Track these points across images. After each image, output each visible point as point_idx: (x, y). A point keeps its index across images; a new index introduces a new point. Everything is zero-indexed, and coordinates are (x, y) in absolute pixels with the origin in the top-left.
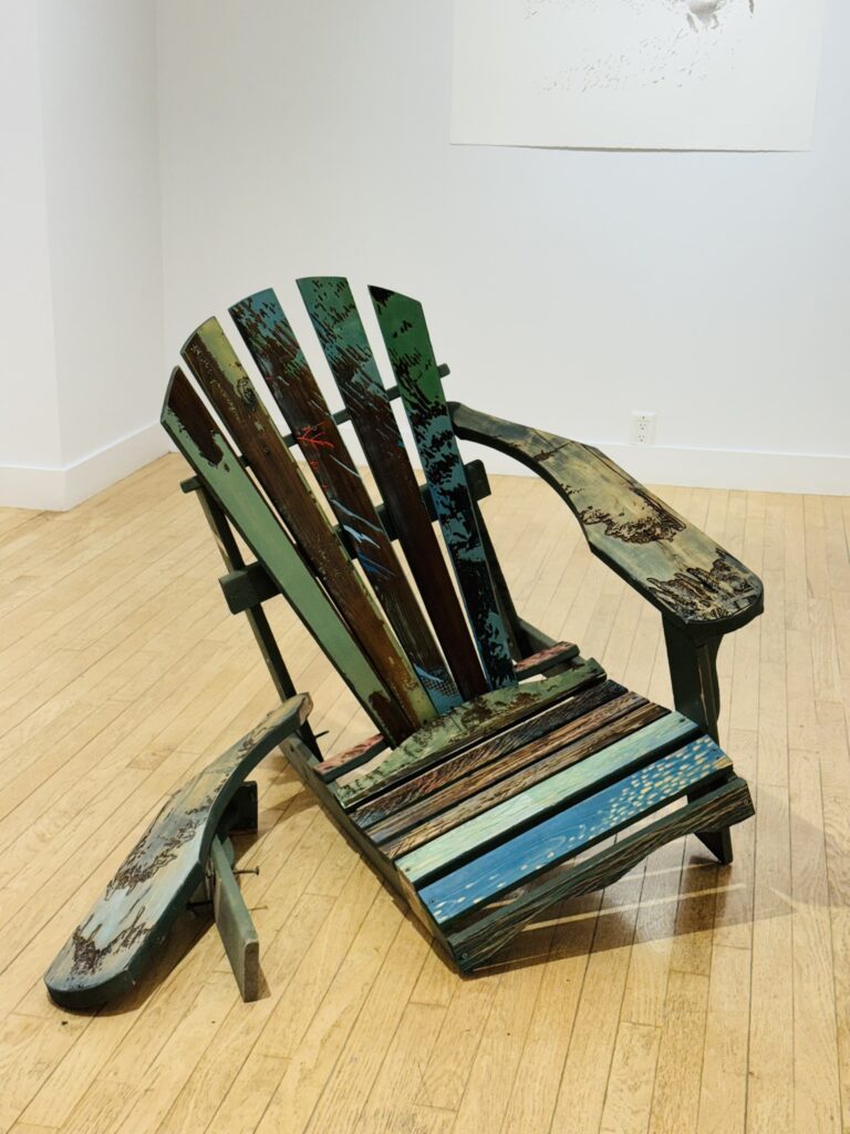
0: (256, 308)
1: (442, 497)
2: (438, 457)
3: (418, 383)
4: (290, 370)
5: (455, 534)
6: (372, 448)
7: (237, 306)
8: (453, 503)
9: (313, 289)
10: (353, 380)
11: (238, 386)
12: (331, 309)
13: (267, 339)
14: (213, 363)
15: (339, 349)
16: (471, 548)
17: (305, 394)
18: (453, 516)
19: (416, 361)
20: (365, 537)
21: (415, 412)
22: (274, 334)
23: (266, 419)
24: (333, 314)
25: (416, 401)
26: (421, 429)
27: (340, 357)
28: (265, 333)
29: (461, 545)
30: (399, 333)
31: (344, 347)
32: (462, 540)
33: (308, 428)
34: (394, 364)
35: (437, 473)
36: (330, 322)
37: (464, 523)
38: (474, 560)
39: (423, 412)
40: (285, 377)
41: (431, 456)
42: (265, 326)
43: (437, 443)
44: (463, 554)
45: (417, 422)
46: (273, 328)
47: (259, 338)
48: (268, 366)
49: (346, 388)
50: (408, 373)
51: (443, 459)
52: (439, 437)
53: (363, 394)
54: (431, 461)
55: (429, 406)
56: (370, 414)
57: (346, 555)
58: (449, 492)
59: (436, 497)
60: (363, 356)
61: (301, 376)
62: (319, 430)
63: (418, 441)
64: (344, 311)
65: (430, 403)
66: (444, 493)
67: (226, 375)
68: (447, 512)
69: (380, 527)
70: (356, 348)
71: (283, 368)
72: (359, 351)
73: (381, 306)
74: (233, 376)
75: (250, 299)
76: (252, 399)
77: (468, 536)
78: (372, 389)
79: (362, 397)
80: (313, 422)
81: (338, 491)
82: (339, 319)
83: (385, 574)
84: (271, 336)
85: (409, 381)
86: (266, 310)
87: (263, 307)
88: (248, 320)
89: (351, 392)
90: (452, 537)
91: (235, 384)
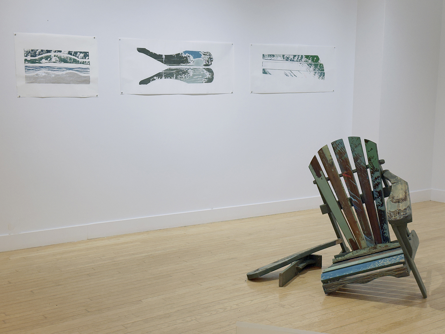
0: (337, 143)
1: (376, 193)
2: (376, 182)
3: (373, 163)
4: (343, 158)
5: (378, 202)
6: (360, 179)
7: (333, 142)
8: (378, 194)
9: (351, 139)
10: (358, 162)
11: (329, 161)
12: (355, 144)
13: (339, 151)
14: (324, 155)
15: (355, 154)
16: (382, 206)
17: (346, 164)
18: (378, 197)
19: (373, 158)
20: (355, 200)
21: (372, 170)
22: (341, 149)
23: (335, 169)
24: (355, 145)
25: (372, 168)
26: (373, 175)
27: (355, 156)
28: (339, 149)
29: (379, 205)
30: (370, 151)
31: (357, 154)
32: (380, 204)
33: (345, 172)
34: (368, 158)
35: (375, 186)
36: (354, 147)
37: (380, 200)
38: (382, 210)
39: (374, 171)
40: (342, 160)
41: (374, 182)
42: (339, 147)
43: (376, 179)
44: (379, 208)
45: (372, 173)
46: (341, 148)
47: (337, 150)
48: (338, 156)
49: (356, 163)
50: (371, 161)
51: (377, 183)
52: (376, 177)
53: (360, 165)
54: (374, 183)
55: (375, 169)
56: (361, 170)
57: (350, 204)
58: (378, 192)
59: (374, 193)
60: (361, 156)
61: (345, 159)
62: (348, 173)
63: (372, 178)
64: (358, 145)
65: (375, 168)
66: (376, 192)
67: (327, 158)
68: (377, 197)
69: (360, 198)
70: (360, 154)
71: (341, 157)
72: (360, 155)
73: (367, 144)
74: (328, 158)
75: (336, 141)
76: (333, 164)
77: (381, 203)
78: (362, 164)
79: (360, 166)
80: (347, 171)
81: (350, 188)
82: (356, 147)
83: (359, 210)
84: (340, 150)
85: (371, 163)
86: (339, 144)
87: (339, 143)
88: (335, 146)
89: (357, 164)
90: (377, 203)
91: (329, 160)
